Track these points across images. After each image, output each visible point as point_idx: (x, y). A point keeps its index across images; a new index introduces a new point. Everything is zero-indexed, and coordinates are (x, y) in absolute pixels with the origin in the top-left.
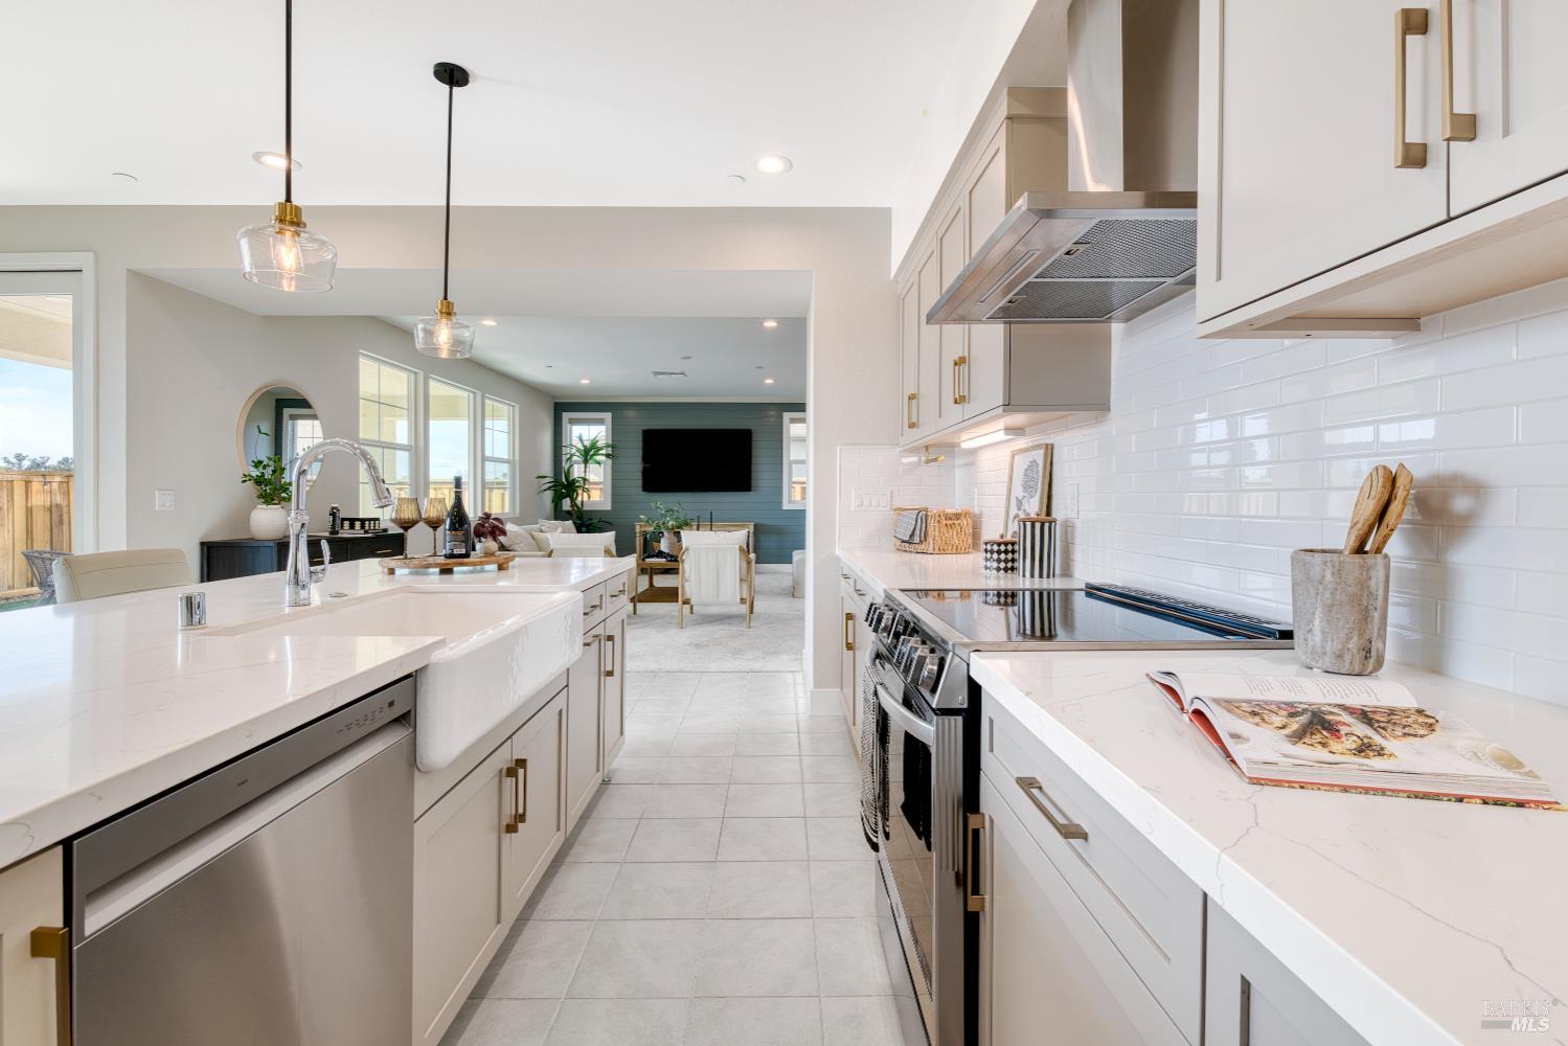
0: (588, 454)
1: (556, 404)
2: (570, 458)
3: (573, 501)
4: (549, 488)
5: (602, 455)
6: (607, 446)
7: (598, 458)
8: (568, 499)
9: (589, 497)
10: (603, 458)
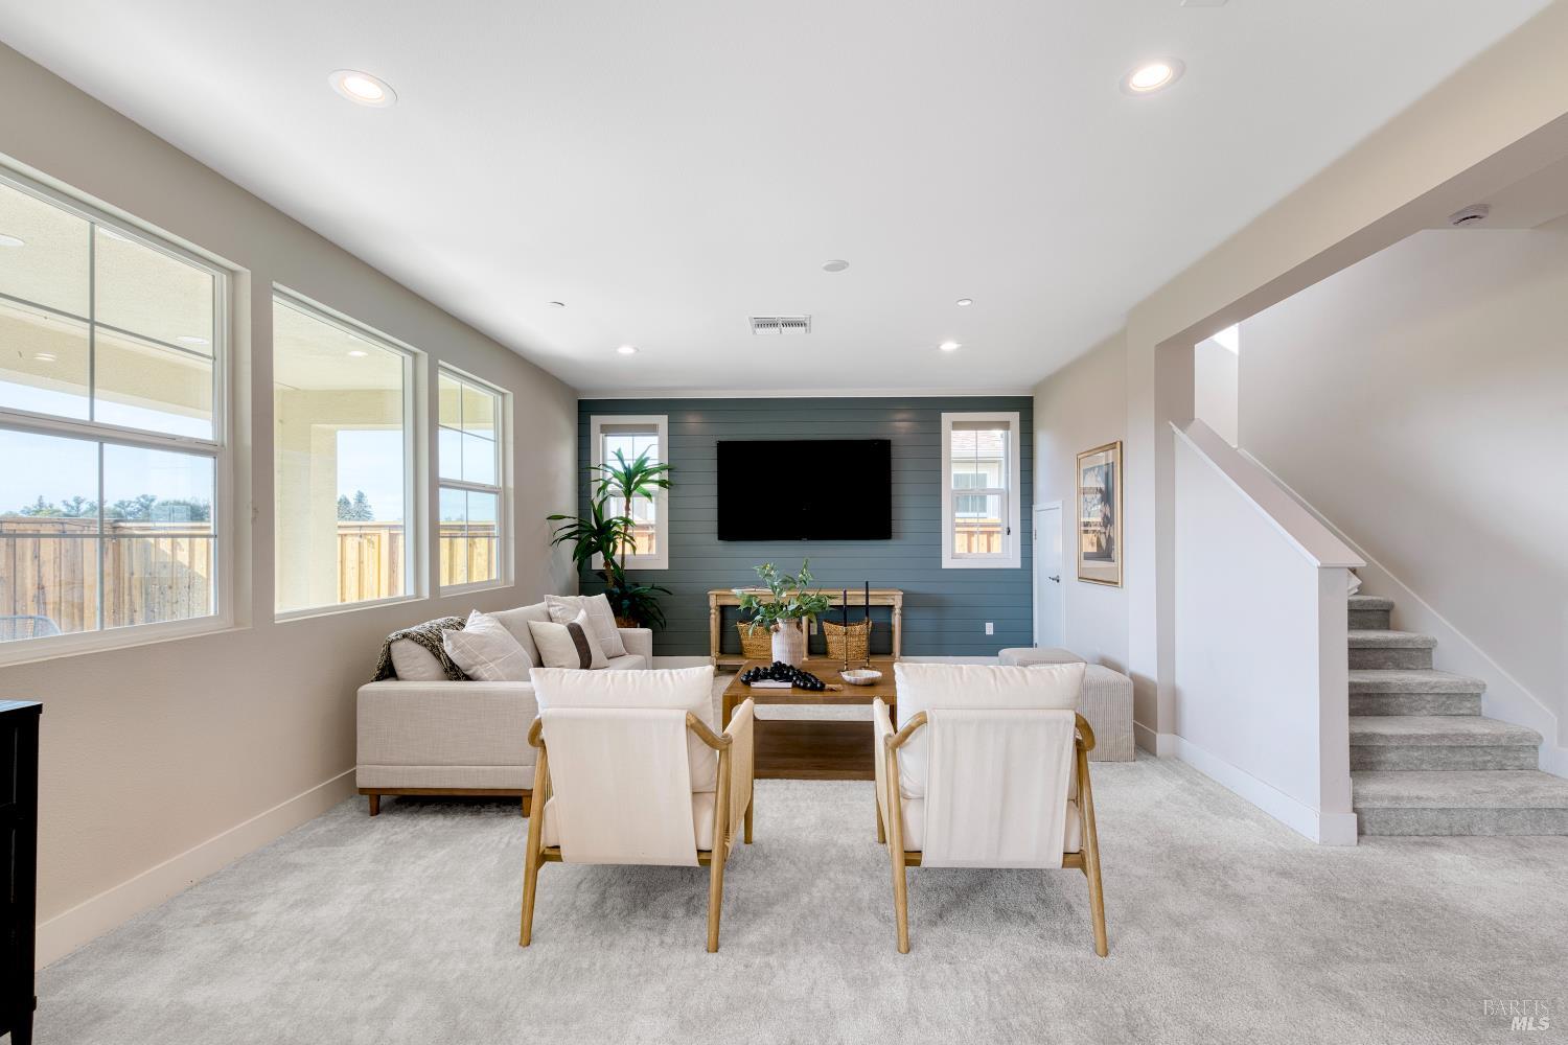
0: (632, 479)
1: (581, 403)
2: (604, 487)
3: (608, 557)
4: (569, 536)
5: (653, 481)
6: (661, 469)
7: (646, 486)
8: (600, 554)
9: (634, 548)
10: (656, 487)
